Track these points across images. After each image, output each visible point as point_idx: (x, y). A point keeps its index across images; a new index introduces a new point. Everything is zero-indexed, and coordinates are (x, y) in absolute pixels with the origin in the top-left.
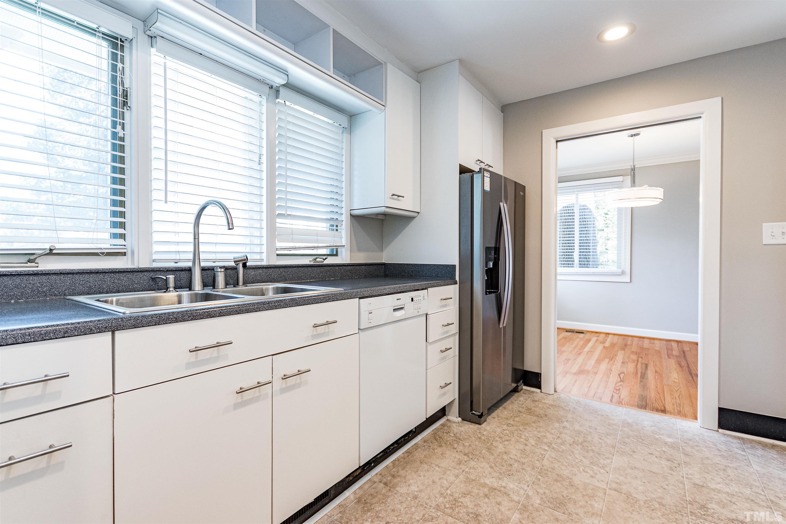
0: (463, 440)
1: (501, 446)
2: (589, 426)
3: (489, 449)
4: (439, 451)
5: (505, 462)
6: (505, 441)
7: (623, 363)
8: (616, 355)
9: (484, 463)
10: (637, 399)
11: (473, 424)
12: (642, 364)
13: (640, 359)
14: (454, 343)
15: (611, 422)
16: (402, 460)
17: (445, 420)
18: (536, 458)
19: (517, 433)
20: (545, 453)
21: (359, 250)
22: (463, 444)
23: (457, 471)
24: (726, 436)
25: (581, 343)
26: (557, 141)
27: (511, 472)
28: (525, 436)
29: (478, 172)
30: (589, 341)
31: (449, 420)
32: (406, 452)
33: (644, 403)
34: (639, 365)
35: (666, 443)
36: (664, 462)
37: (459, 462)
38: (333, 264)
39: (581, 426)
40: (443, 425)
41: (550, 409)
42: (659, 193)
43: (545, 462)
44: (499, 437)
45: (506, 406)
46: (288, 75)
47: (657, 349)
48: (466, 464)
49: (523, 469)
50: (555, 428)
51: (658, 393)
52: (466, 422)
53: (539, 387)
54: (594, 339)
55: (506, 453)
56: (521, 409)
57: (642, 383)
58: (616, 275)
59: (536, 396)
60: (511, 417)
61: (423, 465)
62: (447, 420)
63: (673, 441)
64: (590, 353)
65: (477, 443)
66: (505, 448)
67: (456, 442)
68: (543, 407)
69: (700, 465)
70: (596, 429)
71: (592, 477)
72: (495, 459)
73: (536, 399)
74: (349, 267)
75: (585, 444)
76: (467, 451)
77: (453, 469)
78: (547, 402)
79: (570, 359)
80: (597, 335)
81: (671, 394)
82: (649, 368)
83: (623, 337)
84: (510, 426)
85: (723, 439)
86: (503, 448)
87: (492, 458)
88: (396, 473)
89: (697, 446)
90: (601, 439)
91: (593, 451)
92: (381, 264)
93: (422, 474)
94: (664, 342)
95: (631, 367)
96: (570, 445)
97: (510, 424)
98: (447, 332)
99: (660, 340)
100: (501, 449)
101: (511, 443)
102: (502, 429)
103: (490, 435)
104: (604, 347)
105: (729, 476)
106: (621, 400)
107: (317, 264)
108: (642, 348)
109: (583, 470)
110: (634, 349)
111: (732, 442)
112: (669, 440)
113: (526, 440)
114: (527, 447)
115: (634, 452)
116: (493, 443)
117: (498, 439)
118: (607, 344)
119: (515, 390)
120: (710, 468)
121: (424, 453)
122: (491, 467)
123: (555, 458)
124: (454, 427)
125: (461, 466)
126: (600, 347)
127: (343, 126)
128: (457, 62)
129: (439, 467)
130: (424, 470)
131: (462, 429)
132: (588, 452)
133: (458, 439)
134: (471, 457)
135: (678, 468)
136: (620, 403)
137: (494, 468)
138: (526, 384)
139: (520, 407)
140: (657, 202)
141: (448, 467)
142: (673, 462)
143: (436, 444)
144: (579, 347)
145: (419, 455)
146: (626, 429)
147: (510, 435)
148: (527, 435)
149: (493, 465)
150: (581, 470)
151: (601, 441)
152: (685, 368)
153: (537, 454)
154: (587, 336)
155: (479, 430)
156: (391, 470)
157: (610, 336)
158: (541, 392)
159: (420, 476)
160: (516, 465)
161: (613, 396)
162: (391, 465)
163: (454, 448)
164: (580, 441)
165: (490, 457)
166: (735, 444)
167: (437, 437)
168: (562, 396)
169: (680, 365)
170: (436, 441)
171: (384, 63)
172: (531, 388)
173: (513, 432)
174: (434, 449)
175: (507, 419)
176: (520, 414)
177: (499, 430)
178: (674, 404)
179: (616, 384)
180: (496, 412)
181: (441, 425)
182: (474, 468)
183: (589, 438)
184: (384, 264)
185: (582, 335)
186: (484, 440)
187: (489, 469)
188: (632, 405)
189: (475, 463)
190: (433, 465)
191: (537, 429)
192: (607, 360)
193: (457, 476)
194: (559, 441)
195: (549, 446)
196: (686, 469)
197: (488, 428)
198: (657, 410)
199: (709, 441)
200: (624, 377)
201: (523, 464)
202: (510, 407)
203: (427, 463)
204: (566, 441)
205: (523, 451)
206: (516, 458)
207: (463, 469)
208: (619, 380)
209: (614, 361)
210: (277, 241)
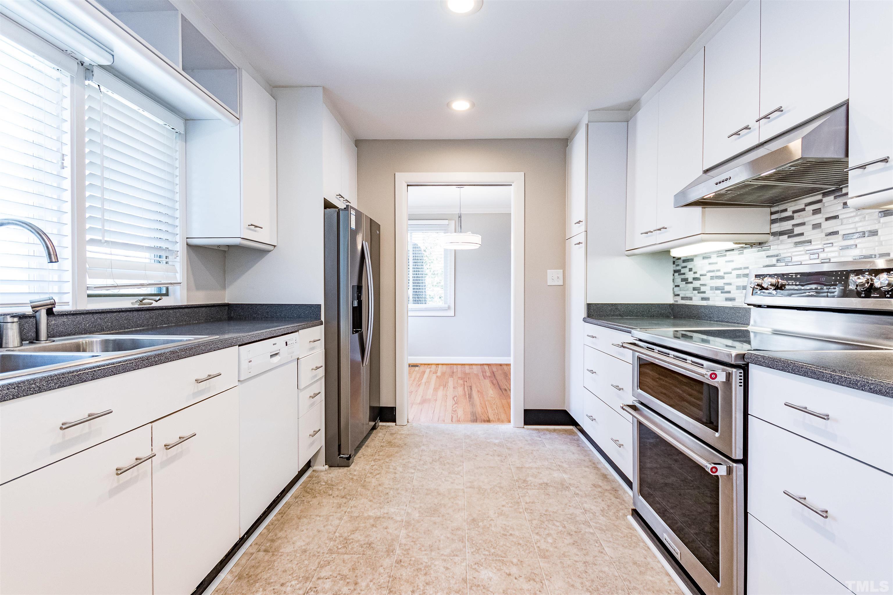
0: (336, 485)
1: (374, 480)
2: (441, 445)
3: (364, 486)
4: (315, 501)
5: (381, 492)
6: (376, 475)
7: (454, 388)
8: (447, 382)
9: (363, 500)
10: (469, 416)
11: (341, 468)
12: (467, 386)
13: (465, 383)
14: (321, 387)
15: (456, 437)
16: (276, 522)
17: (311, 471)
18: (407, 482)
19: (385, 466)
20: (412, 476)
21: (199, 287)
22: (338, 489)
23: (339, 514)
24: (529, 430)
25: (418, 376)
26: (408, 185)
27: (389, 499)
28: (393, 466)
29: (345, 208)
30: (424, 372)
31: (315, 471)
32: (279, 513)
33: (475, 418)
34: (466, 387)
35: (495, 444)
36: (497, 458)
37: (338, 506)
38: (166, 306)
39: (435, 446)
40: (310, 477)
41: (407, 438)
42: (477, 239)
43: (415, 483)
44: (370, 473)
45: (368, 444)
46: (113, 55)
47: (475, 372)
48: (345, 505)
49: (399, 493)
50: (415, 453)
51: (483, 408)
52: (333, 468)
53: (394, 421)
54: (428, 370)
55: (380, 485)
56: (382, 444)
57: (471, 403)
58: (445, 310)
59: (392, 430)
60: (376, 453)
61: (302, 520)
62: (313, 471)
63: (499, 441)
64: (427, 383)
65: (351, 484)
66: (378, 481)
67: (329, 489)
68: (401, 438)
69: (517, 454)
70: (446, 446)
71: (452, 483)
72: (372, 493)
73: (393, 432)
74: (186, 310)
75: (441, 460)
76: (343, 494)
77: (335, 514)
78: (403, 433)
79: (412, 392)
80: (429, 366)
81: (491, 407)
82: (473, 389)
83: (449, 366)
84: (377, 461)
85: (528, 432)
86: (377, 482)
87: (369, 493)
88: (274, 536)
89: (513, 441)
90: (452, 453)
91: (449, 463)
92: (224, 305)
93: (303, 528)
94: (479, 367)
95: (460, 390)
96: (431, 463)
97: (376, 459)
98: (315, 376)
99: (476, 365)
100: (375, 483)
101: (382, 475)
102: (371, 465)
103: (361, 474)
104: (437, 376)
105: (535, 456)
106: (459, 419)
107: (146, 307)
108: (465, 374)
109: (445, 480)
110: (460, 375)
111: (533, 433)
112: (497, 441)
113: (394, 469)
114: (397, 475)
115: (477, 456)
116: (366, 479)
117: (369, 475)
118: (439, 374)
119: (374, 428)
120: (524, 454)
121: (300, 509)
122: (371, 501)
123: (422, 477)
124: (323, 476)
125: (342, 509)
126: (434, 377)
127: (177, 130)
128: (321, 90)
129: (320, 516)
130: (304, 524)
131: (331, 475)
132: (445, 465)
133: (330, 486)
134: (349, 498)
135: (506, 460)
136: (459, 421)
137: (373, 500)
138: (382, 421)
139: (381, 442)
140: (477, 247)
141: (329, 514)
142: (502, 456)
143: (310, 496)
144: (417, 379)
145: (294, 511)
146: (467, 441)
147: (379, 469)
148: (394, 465)
149: (372, 498)
150: (444, 480)
151: (452, 454)
152: (497, 384)
153: (407, 478)
154: (422, 368)
155: (349, 472)
156: (267, 536)
157: (440, 366)
158: (396, 425)
159: (302, 531)
160: (392, 492)
161: (452, 417)
162: (265, 531)
163: (329, 495)
164: (437, 458)
165: (367, 493)
166: (535, 434)
167: (308, 490)
168: (414, 424)
169: (493, 383)
170: (308, 494)
171: (237, 68)
172: (387, 423)
173: (381, 465)
174: (309, 502)
175: (372, 455)
176: (383, 449)
177: (368, 467)
178: (494, 415)
179: (452, 407)
180: (360, 451)
181: (308, 477)
182: (355, 507)
183: (443, 454)
184: (228, 305)
185: (417, 368)
186: (357, 479)
187: (369, 503)
188: (467, 421)
189: (355, 502)
190: (312, 517)
191: (401, 457)
192: (442, 388)
193: (341, 519)
194: (422, 462)
195: (415, 469)
196: (510, 459)
197: (357, 468)
198: (484, 421)
199: (520, 436)
200: (457, 400)
201: (397, 489)
202: (372, 444)
203: (305, 517)
204: (426, 461)
205: (394, 479)
206: (390, 487)
207: (345, 511)
208: (454, 402)
209: (447, 388)
210: (87, 277)
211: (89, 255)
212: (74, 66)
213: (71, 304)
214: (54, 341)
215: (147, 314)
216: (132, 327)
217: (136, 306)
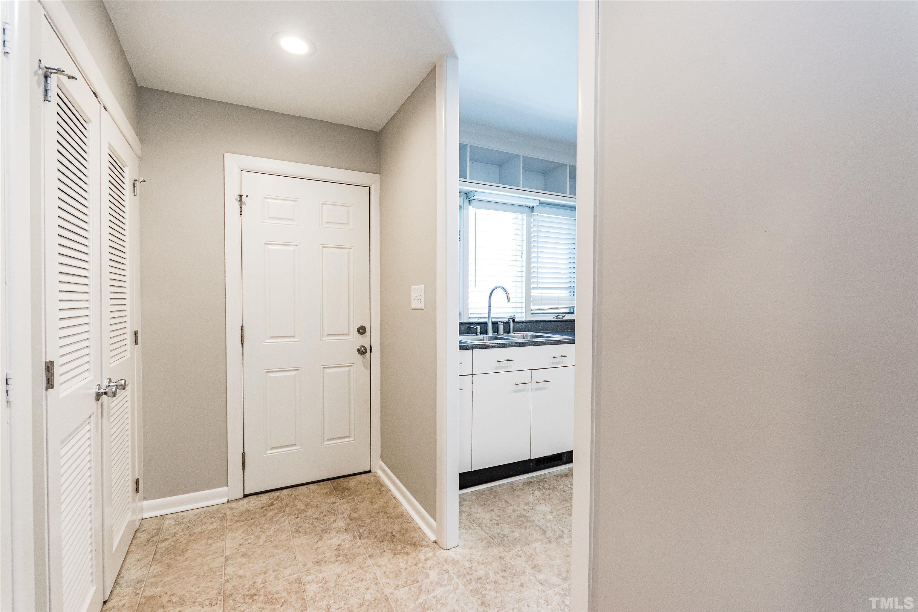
107: (558, 320)
210: (532, 305)
211: (532, 294)
212: (527, 209)
213: (524, 317)
214: (515, 333)
215: (560, 324)
216: (551, 330)
217: (555, 319)
